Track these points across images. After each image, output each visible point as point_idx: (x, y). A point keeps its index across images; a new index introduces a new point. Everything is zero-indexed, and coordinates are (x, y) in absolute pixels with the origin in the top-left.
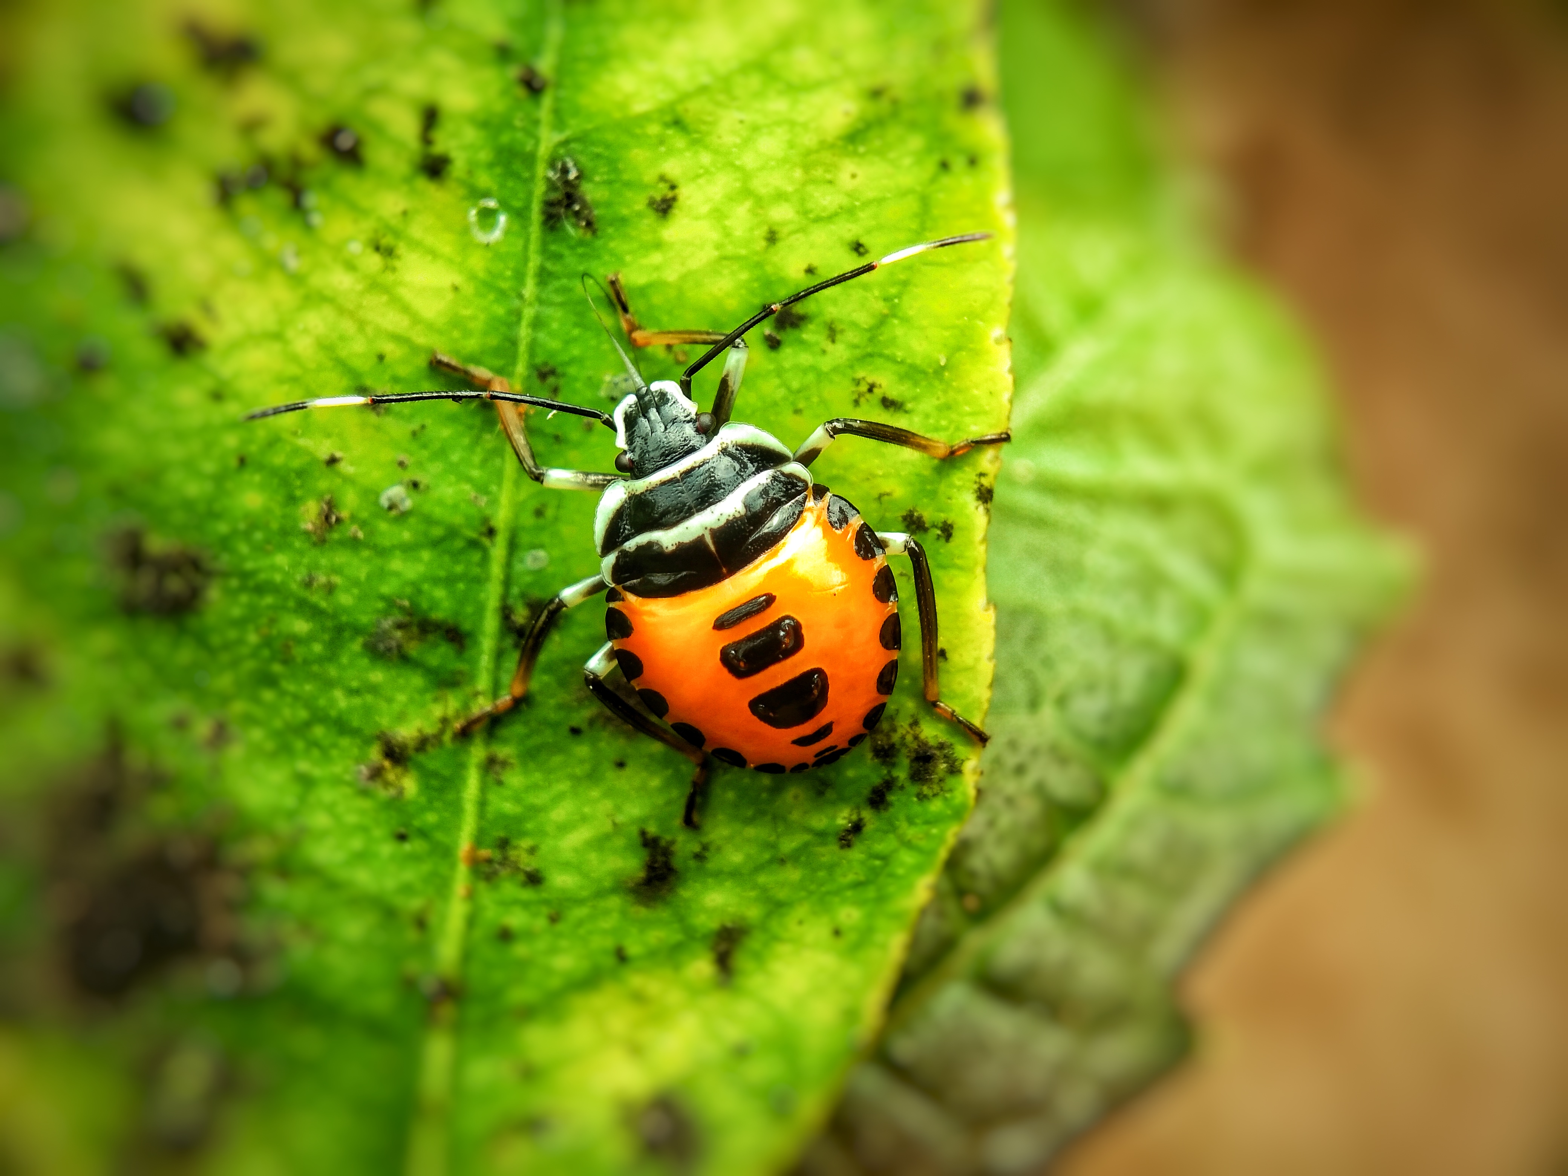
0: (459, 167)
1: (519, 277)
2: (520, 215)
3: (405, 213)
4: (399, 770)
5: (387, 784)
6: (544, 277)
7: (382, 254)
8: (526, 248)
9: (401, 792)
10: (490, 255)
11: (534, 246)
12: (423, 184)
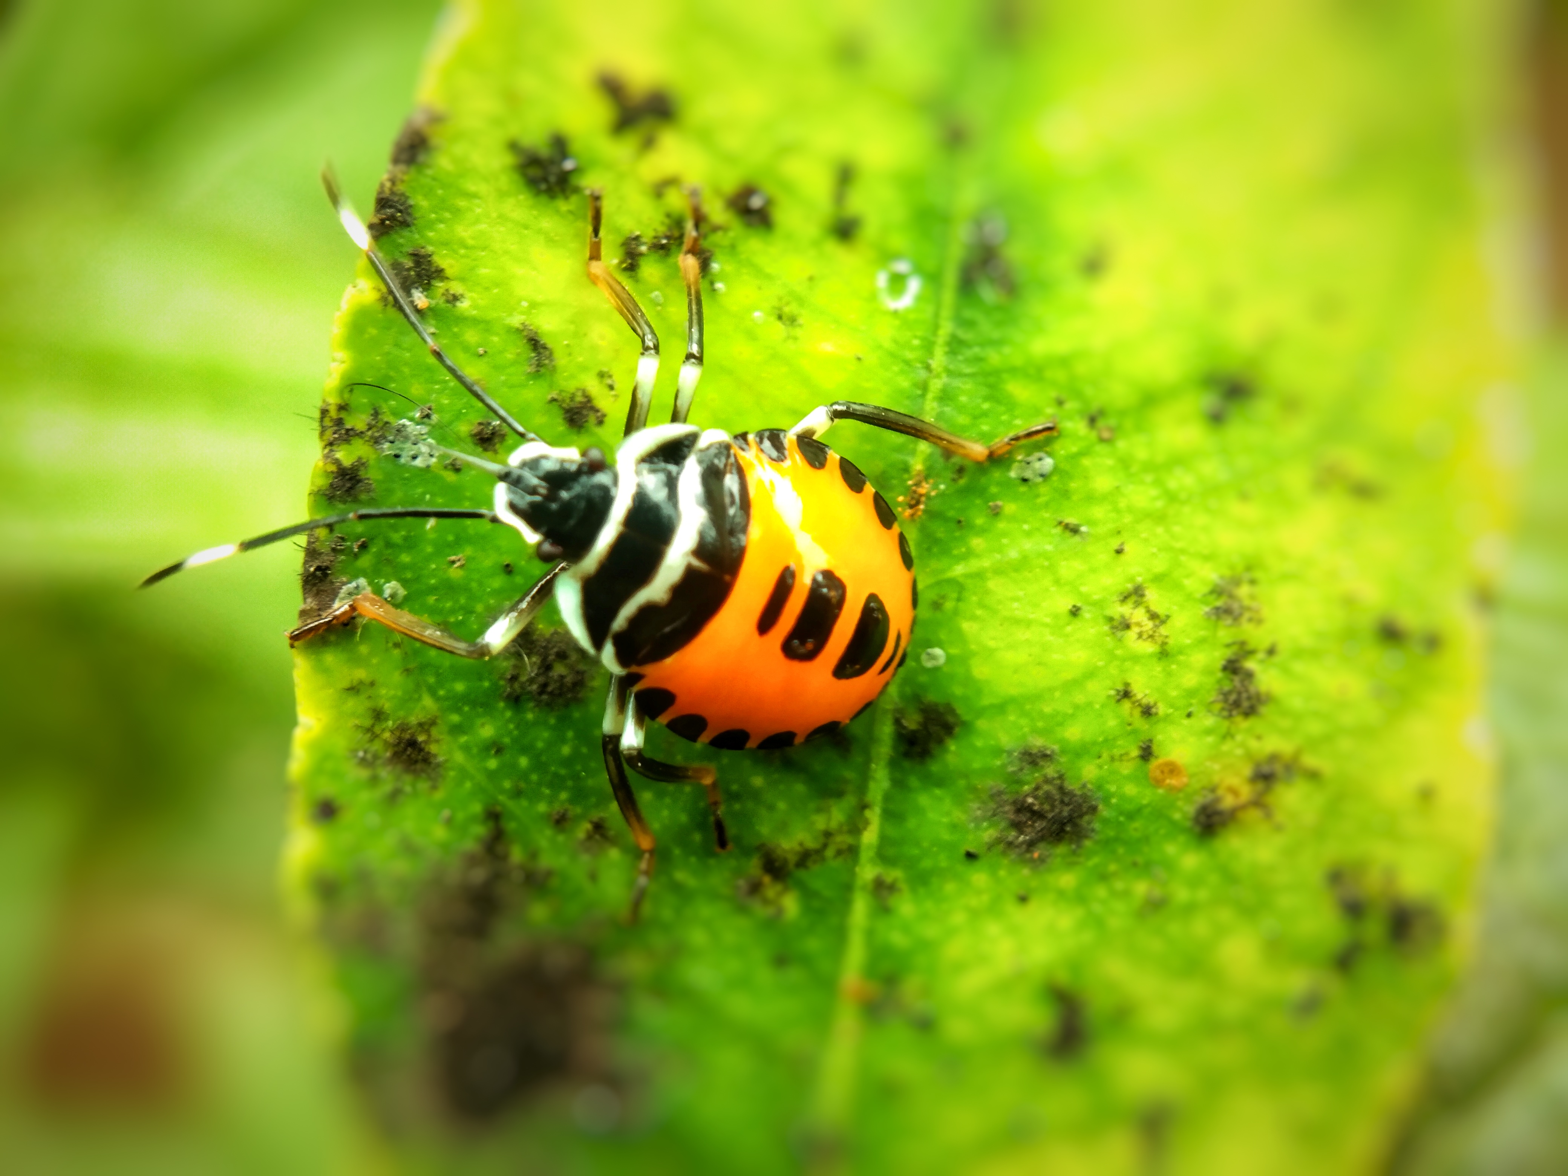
0: (870, 230)
1: (928, 346)
2: (933, 279)
3: (811, 279)
4: (778, 887)
5: (766, 902)
6: (955, 345)
7: (784, 324)
8: (937, 315)
9: (780, 912)
10: (897, 322)
11: (946, 312)
12: (833, 248)
